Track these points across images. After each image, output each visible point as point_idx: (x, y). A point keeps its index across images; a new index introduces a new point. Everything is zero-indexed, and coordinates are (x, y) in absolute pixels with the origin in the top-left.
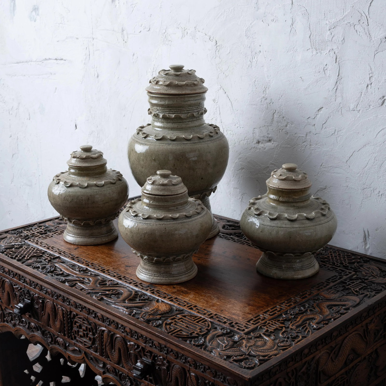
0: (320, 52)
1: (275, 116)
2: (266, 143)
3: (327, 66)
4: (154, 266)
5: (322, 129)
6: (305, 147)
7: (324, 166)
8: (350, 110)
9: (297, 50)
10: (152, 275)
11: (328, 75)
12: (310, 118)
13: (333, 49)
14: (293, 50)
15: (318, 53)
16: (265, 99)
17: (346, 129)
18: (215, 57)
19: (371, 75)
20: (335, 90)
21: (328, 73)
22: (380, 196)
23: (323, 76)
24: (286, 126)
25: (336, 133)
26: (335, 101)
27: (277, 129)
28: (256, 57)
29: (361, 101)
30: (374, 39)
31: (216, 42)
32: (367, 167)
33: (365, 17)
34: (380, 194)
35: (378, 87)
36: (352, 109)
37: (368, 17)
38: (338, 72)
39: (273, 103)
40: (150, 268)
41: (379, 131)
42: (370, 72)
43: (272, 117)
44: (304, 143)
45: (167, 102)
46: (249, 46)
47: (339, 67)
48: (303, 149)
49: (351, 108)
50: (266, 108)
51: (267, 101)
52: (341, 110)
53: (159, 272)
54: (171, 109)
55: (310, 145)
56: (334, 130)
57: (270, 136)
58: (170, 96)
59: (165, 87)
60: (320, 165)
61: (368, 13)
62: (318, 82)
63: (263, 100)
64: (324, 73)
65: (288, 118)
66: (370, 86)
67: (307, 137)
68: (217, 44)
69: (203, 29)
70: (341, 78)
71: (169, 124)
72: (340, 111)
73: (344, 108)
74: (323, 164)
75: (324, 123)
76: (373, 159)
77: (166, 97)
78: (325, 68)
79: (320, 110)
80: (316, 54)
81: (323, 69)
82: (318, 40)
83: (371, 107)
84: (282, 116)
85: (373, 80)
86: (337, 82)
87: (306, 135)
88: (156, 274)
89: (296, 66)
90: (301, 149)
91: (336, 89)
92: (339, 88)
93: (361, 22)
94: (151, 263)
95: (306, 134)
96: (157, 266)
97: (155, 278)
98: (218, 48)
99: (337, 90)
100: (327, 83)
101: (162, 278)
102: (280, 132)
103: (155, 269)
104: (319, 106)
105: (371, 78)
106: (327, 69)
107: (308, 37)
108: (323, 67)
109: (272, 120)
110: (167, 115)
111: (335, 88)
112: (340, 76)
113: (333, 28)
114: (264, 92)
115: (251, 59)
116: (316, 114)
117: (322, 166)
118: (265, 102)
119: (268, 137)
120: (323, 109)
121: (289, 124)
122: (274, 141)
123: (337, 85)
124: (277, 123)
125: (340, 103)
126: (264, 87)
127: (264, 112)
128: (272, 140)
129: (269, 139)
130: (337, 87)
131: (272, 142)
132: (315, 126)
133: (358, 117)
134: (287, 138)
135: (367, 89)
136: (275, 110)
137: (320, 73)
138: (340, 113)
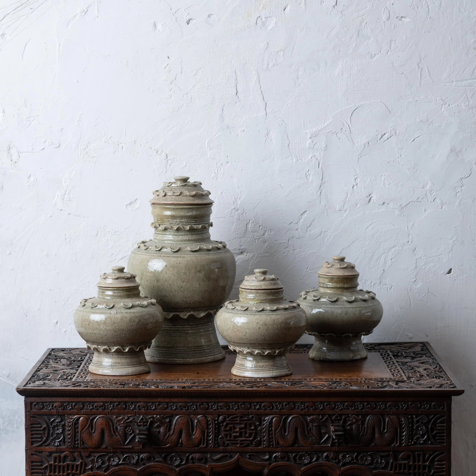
0: (300, 159)
1: (249, 226)
2: (237, 256)
3: (309, 171)
4: (270, 360)
5: (307, 232)
6: (287, 252)
7: (311, 268)
9: (274, 159)
10: (271, 370)
11: (310, 180)
12: (292, 223)
13: (315, 156)
14: (269, 159)
15: (298, 160)
16: (236, 210)
17: (333, 229)
18: (165, 171)
19: (356, 177)
20: (319, 194)
21: (311, 178)
22: (372, 286)
23: (306, 181)
24: (264, 234)
25: (323, 234)
26: (320, 203)
27: (252, 239)
28: (222, 169)
29: (347, 201)
30: (357, 145)
31: (167, 155)
32: (357, 261)
33: (348, 126)
34: (372, 284)
35: (364, 186)
36: (338, 210)
37: (350, 125)
38: (322, 177)
39: (246, 213)
40: (267, 364)
41: (367, 227)
42: (355, 174)
43: (246, 228)
44: (286, 249)
45: (194, 213)
46: (212, 158)
47: (322, 172)
48: (285, 255)
49: (337, 208)
50: (238, 219)
51: (239, 211)
52: (327, 211)
53: (274, 366)
54: (197, 219)
55: (293, 250)
56: (320, 232)
57: (243, 247)
58: (199, 206)
60: (306, 267)
61: (350, 122)
62: (300, 187)
63: (234, 211)
64: (306, 178)
65: (265, 227)
66: (355, 187)
67: (290, 243)
68: (167, 157)
69: (147, 143)
71: (194, 235)
72: (326, 212)
73: (330, 209)
74: (309, 267)
75: (309, 226)
76: (363, 252)
77: (195, 207)
78: (307, 174)
79: (303, 214)
80: (297, 162)
81: (305, 174)
82: (297, 148)
83: (359, 205)
84: (258, 226)
85: (358, 181)
86: (320, 186)
87: (289, 240)
88: (274, 368)
89: (273, 174)
90: (283, 256)
91: (321, 192)
92: (323, 192)
93: (344, 130)
94: (266, 359)
95: (288, 239)
96: (273, 360)
97: (274, 371)
98: (169, 162)
100: (310, 188)
101: (280, 370)
102: (255, 242)
103: (271, 363)
104: (302, 211)
105: (356, 179)
106: (309, 175)
107: (287, 145)
108: (305, 173)
109: (245, 230)
110: (195, 227)
111: (320, 192)
112: (323, 180)
113: (314, 136)
114: (235, 203)
115: (216, 170)
116: (299, 218)
117: (308, 269)
118: (236, 213)
119: (239, 249)
120: (307, 212)
121: (267, 232)
122: (248, 253)
123: (321, 189)
124: (251, 234)
125: (325, 206)
126: (234, 198)
127: (235, 224)
128: (245, 251)
129: (241, 251)
130: (321, 190)
131: (245, 254)
132: (298, 230)
133: (345, 216)
134: (265, 247)
135: (353, 189)
136: (249, 220)
137: (302, 178)
138: (326, 214)
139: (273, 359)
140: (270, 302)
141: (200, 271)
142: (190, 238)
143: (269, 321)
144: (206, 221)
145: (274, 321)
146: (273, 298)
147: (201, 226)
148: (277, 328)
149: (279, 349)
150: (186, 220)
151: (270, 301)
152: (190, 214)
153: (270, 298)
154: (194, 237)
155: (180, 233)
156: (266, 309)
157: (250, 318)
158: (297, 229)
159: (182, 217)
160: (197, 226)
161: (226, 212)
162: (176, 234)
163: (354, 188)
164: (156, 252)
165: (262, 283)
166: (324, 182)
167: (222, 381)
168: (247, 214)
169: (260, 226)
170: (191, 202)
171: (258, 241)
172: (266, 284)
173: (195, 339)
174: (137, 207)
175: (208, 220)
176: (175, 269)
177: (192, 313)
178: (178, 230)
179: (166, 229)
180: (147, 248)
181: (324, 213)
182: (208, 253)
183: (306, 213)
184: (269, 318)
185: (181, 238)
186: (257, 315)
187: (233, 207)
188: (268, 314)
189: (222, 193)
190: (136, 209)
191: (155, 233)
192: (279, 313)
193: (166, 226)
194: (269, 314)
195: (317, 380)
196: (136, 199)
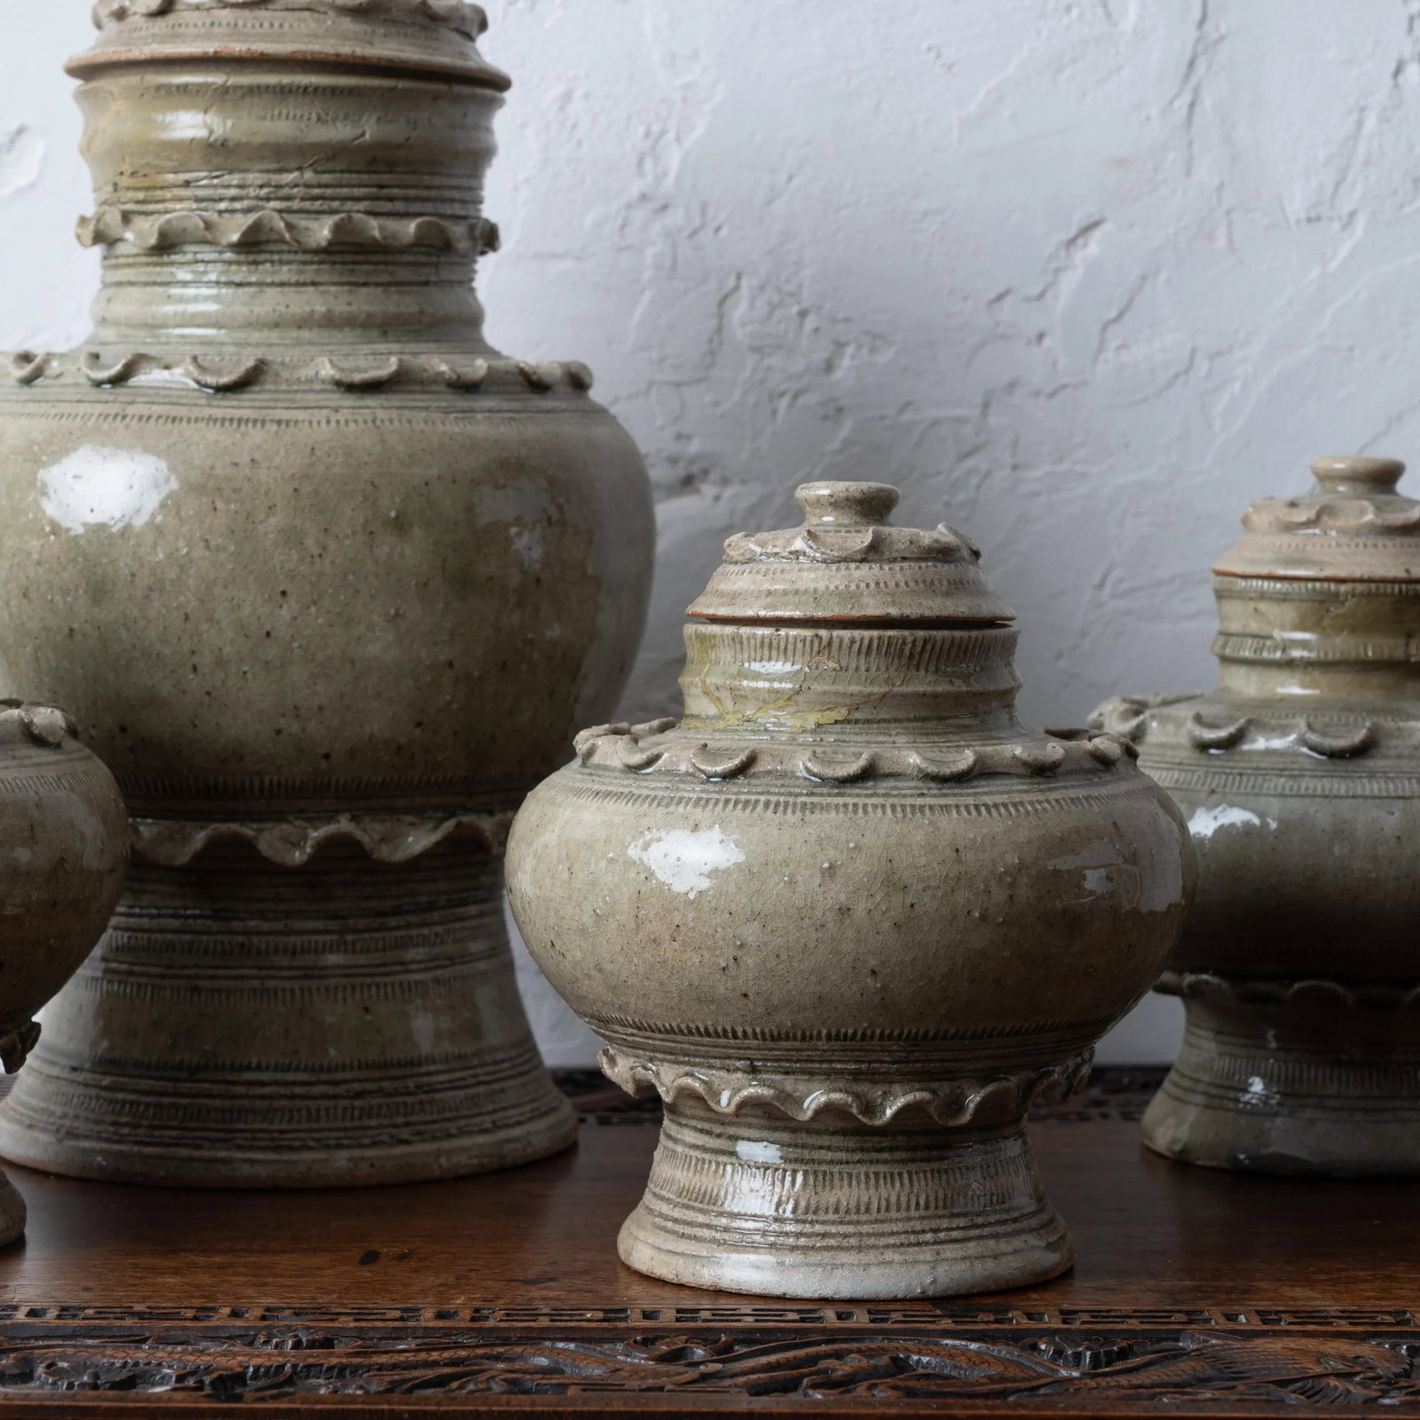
1: (737, 315)
4: (913, 1167)
5: (1102, 357)
6: (974, 481)
7: (1126, 585)
8: (1292, 219)
10: (922, 1238)
11: (1128, 24)
12: (1008, 301)
16: (655, 205)
17: (1265, 339)
20: (1184, 111)
21: (1131, 11)
23: (1098, 30)
24: (829, 367)
25: (1202, 367)
27: (752, 398)
29: (1360, 158)
36: (1303, 215)
39: (718, 230)
40: (891, 1192)
43: (714, 322)
44: (970, 463)
45: (369, 129)
48: (961, 497)
49: (1297, 205)
50: (667, 263)
51: (675, 217)
52: (1230, 225)
53: (946, 1206)
54: (385, 178)
55: (1015, 467)
56: (1186, 355)
57: (694, 447)
58: (402, 84)
59: (347, 24)
60: (1096, 579)
62: (1060, 69)
63: (639, 215)
65: (841, 315)
66: (1411, 70)
67: (993, 421)
70: (1222, 38)
71: (364, 290)
72: (1221, 232)
73: (1248, 211)
74: (1116, 573)
75: (1113, 313)
77: (374, 89)
79: (1080, 242)
84: (795, 310)
86: (1192, 63)
87: (986, 406)
88: (945, 1223)
90: (947, 505)
91: (1192, 105)
92: (1207, 100)
94: (886, 1155)
95: (979, 399)
96: (936, 1165)
97: (950, 1251)
99: (1198, 109)
100: (1125, 72)
101: (992, 1243)
102: (774, 412)
103: (924, 1188)
104: (1075, 218)
109: (711, 341)
110: (375, 228)
111: (1186, 99)
112: (1208, 26)
114: (649, 164)
116: (1054, 265)
117: (1108, 589)
118: (657, 228)
119: (673, 461)
120: (1106, 227)
121: (850, 350)
122: (725, 482)
123: (1193, 82)
124: (751, 360)
125: (1221, 187)
126: (641, 130)
127: (648, 295)
128: (706, 472)
129: (681, 471)
130: (1196, 91)
131: (708, 490)
132: (1047, 342)
133: (1344, 252)
134: (836, 445)
135: (1396, 86)
136: (739, 277)
137: (1075, 13)
138: (1221, 242)
139: (934, 1153)
140: (924, 719)
141: (400, 525)
142: (340, 307)
143: (923, 860)
144: (453, 200)
145: (958, 861)
146: (940, 689)
147: (419, 227)
148: (983, 918)
149: (984, 1078)
150: (308, 175)
151: (923, 714)
152: (340, 132)
153: (921, 689)
154: (366, 301)
155: (265, 272)
156: (896, 769)
157: (775, 832)
158: (1041, 336)
159: (280, 154)
160: (392, 225)
161: (589, 220)
162: (240, 273)
163: (1401, 79)
164: (94, 394)
165: (857, 574)
166: (1215, 36)
167: (544, 1322)
168: (724, 232)
169: (803, 314)
170: (345, 49)
171: (791, 406)
172: (892, 584)
173: (367, 1010)
174: (22, 181)
175: (466, 196)
176: (220, 505)
177: (344, 825)
178: (253, 244)
179: (166, 245)
180: (38, 373)
181: (1210, 236)
182: (461, 402)
183: (1097, 235)
184: (918, 837)
185: (272, 302)
186: (825, 808)
187: (635, 189)
188: (909, 801)
189: (567, 97)
190: (21, 191)
191: (106, 285)
192: (998, 799)
193: (169, 222)
194: (920, 801)
195: (1283, 1326)
196: (20, 131)
